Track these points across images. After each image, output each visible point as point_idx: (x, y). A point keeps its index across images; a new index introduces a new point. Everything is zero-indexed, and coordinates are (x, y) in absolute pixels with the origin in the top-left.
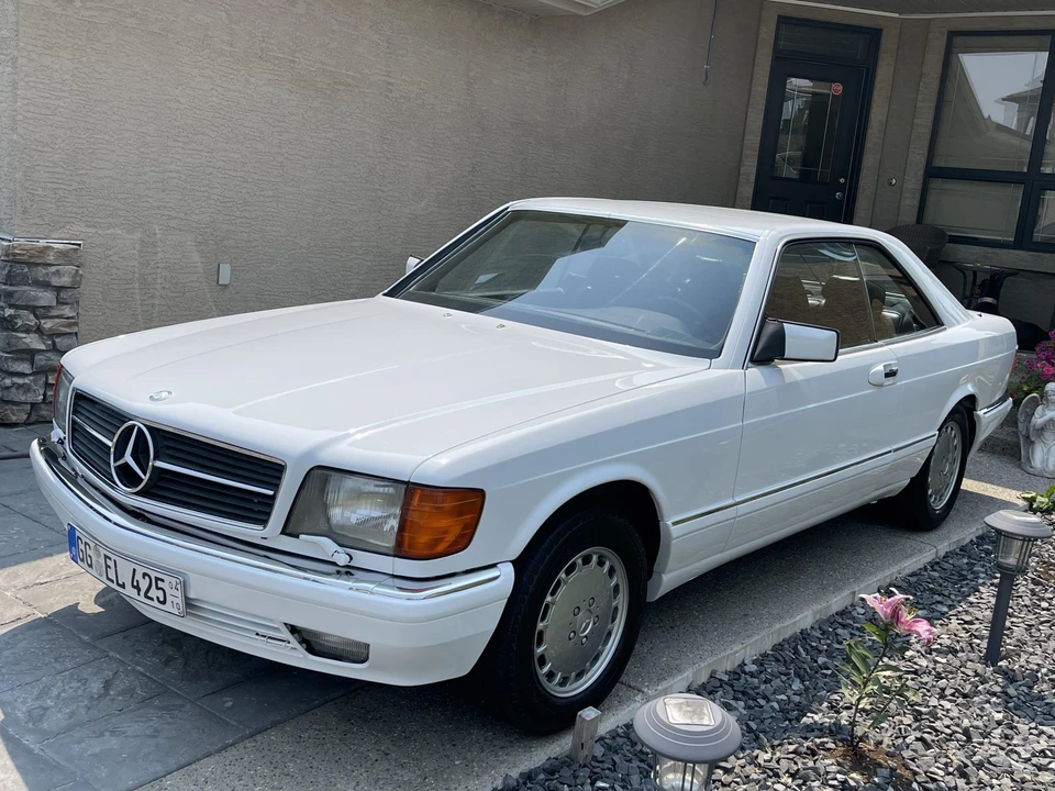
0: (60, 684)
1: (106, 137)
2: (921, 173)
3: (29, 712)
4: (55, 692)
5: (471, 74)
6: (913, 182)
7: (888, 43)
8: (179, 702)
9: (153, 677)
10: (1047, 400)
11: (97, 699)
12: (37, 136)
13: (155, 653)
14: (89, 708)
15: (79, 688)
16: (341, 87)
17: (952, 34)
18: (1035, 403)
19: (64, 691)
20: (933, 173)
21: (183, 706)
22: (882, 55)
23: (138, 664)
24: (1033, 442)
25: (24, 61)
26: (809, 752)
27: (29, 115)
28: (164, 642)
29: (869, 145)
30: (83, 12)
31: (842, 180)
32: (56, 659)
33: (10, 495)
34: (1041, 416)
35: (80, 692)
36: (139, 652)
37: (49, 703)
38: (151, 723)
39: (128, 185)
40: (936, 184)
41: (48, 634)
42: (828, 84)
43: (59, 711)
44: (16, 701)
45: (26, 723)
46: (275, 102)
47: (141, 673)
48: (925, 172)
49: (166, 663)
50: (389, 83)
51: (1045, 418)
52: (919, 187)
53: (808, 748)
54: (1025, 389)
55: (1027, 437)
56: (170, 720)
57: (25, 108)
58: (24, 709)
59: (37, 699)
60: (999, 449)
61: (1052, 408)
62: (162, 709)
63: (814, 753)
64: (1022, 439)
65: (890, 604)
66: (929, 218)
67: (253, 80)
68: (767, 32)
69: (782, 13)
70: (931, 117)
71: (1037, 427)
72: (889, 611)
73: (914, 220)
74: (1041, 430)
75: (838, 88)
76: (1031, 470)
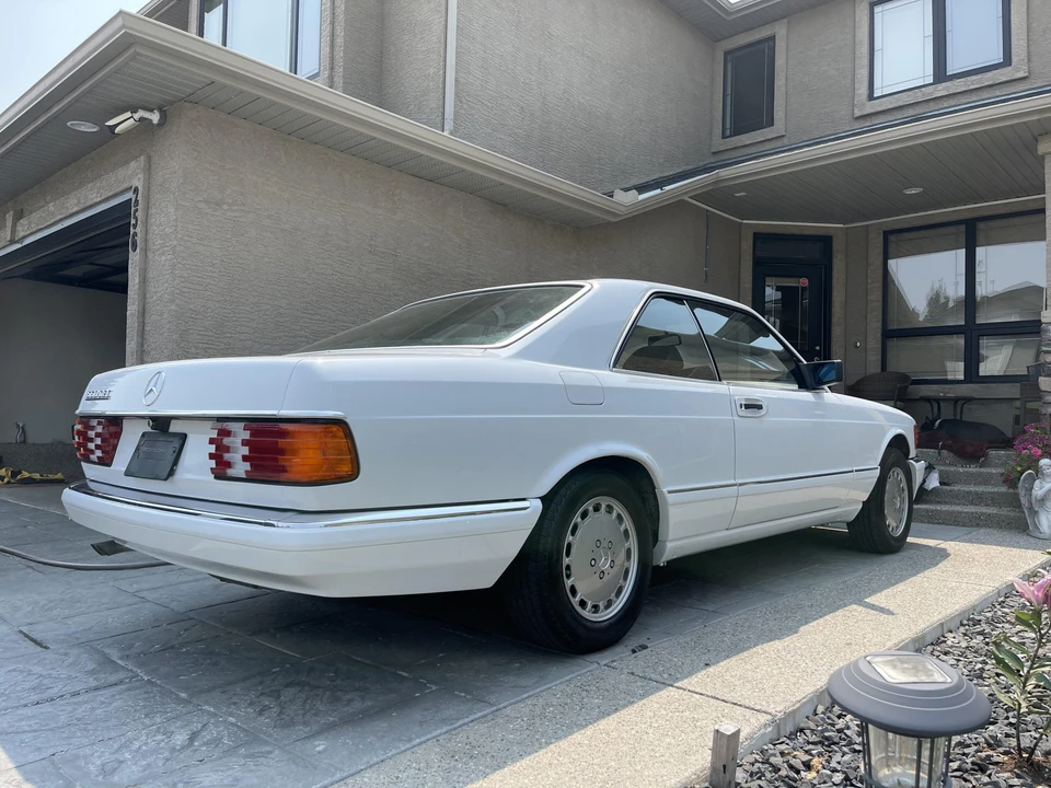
0: (144, 738)
1: (248, 309)
2: (879, 335)
3: (103, 765)
4: (136, 744)
5: (532, 269)
6: (874, 342)
7: (837, 246)
8: (268, 748)
9: (244, 726)
10: (1043, 475)
11: (179, 750)
12: (192, 306)
13: (251, 704)
14: (168, 760)
15: (163, 740)
16: (433, 276)
17: (887, 234)
18: (1032, 479)
19: (146, 744)
20: (888, 334)
21: (270, 753)
22: (835, 254)
23: (231, 715)
24: (1036, 512)
25: (181, 248)
26: (976, 768)
27: (185, 290)
28: (262, 694)
29: (835, 320)
30: (229, 213)
31: (818, 348)
32: (146, 716)
33: (148, 590)
34: (1039, 489)
35: (162, 744)
36: (235, 704)
37: (127, 755)
38: (230, 772)
39: (265, 347)
40: (893, 343)
41: (146, 693)
42: (796, 280)
43: (136, 764)
44: (92, 755)
45: (97, 776)
46: (382, 285)
47: (232, 724)
48: (883, 335)
49: (260, 713)
50: (469, 274)
51: (1044, 489)
52: (879, 346)
53: (973, 763)
54: (1019, 469)
55: (1031, 508)
56: (254, 768)
57: (182, 284)
58: (99, 763)
59: (116, 752)
60: (1003, 524)
61: (1048, 480)
62: (246, 757)
63: (982, 769)
64: (1026, 511)
65: (1041, 586)
66: (891, 368)
67: (365, 268)
68: (747, 245)
69: (756, 231)
70: (880, 294)
71: (1038, 498)
72: (1040, 595)
73: (879, 370)
74: (1042, 501)
75: (804, 282)
76: (1041, 536)
